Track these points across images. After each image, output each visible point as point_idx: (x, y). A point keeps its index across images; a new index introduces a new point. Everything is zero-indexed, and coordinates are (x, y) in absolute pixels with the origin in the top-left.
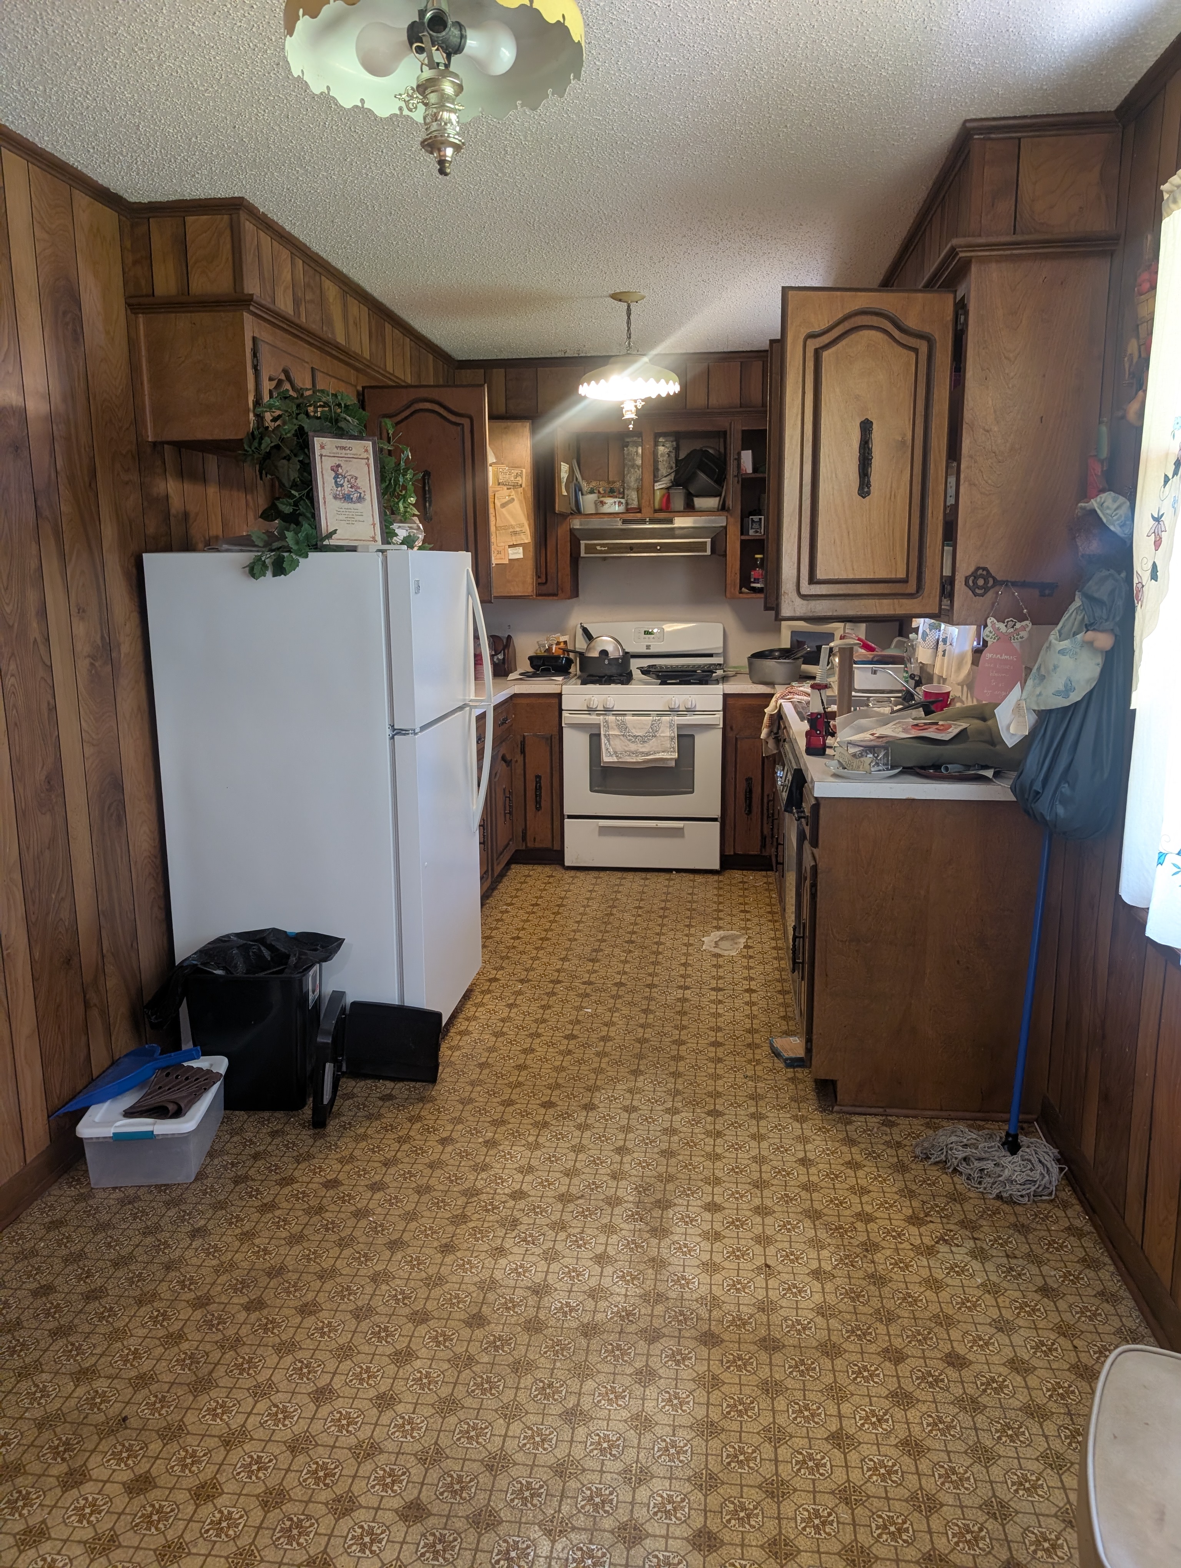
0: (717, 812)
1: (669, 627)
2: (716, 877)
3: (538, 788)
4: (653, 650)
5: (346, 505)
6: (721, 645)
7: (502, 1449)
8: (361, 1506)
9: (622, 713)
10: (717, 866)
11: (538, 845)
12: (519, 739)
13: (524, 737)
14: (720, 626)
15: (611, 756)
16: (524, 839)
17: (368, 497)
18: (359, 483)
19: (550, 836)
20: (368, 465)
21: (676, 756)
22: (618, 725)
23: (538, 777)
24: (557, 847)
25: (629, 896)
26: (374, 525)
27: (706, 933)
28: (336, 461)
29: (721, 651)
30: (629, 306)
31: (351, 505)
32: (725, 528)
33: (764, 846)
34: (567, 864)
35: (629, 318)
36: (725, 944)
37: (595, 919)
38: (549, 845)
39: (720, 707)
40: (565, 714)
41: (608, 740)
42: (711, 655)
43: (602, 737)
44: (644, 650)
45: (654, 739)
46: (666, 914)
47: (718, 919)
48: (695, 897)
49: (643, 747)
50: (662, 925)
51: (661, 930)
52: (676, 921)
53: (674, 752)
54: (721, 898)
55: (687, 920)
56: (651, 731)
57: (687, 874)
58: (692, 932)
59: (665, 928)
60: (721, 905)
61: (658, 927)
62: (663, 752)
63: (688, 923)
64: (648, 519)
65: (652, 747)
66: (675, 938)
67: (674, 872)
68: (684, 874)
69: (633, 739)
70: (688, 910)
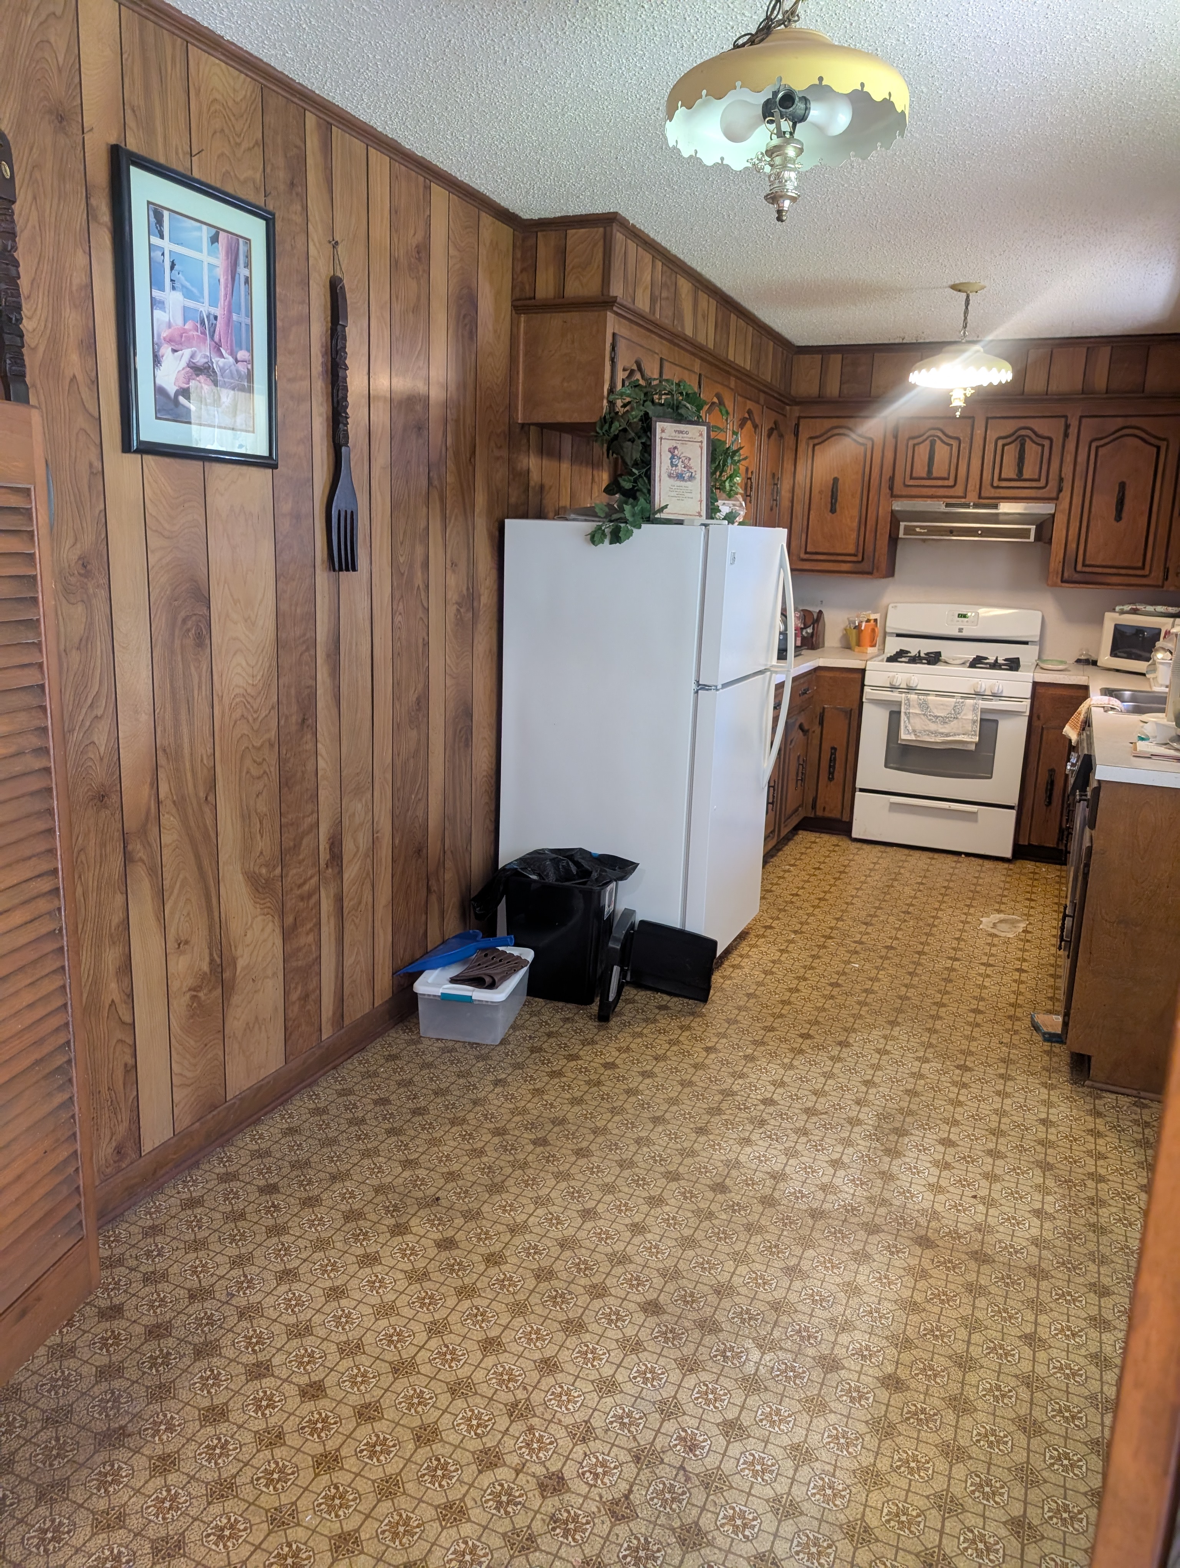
0: (1014, 800)
1: (985, 612)
2: (1006, 865)
3: (833, 760)
4: (965, 634)
5: (679, 483)
6: (1038, 633)
7: (729, 1281)
8: (611, 1295)
9: (926, 693)
10: (1008, 854)
11: (827, 814)
12: (818, 710)
13: (824, 709)
14: (1039, 614)
15: (909, 733)
16: (814, 807)
17: (698, 476)
18: (692, 463)
19: (840, 807)
20: (701, 448)
21: (976, 739)
22: (920, 704)
23: (834, 749)
24: (845, 818)
25: (912, 872)
26: (701, 501)
27: (985, 914)
28: (674, 444)
29: (1037, 639)
30: (968, 296)
31: (683, 484)
32: (1053, 515)
33: (1060, 839)
34: (855, 835)
35: (967, 308)
36: (1003, 926)
37: (874, 888)
38: (839, 816)
39: (1029, 695)
40: (866, 689)
41: (908, 718)
42: (1026, 643)
43: (902, 714)
44: (955, 633)
45: (955, 721)
46: (947, 893)
47: (1001, 903)
48: (981, 880)
49: (942, 728)
50: (941, 902)
51: (940, 905)
52: (957, 900)
53: (975, 735)
54: (1008, 884)
55: (968, 900)
56: (953, 712)
57: (977, 859)
58: (972, 912)
59: (945, 905)
60: (1006, 891)
61: (937, 903)
62: (964, 734)
63: (968, 903)
64: (972, 504)
65: (953, 729)
66: (952, 915)
67: (963, 855)
68: (973, 859)
69: (934, 720)
70: (971, 891)
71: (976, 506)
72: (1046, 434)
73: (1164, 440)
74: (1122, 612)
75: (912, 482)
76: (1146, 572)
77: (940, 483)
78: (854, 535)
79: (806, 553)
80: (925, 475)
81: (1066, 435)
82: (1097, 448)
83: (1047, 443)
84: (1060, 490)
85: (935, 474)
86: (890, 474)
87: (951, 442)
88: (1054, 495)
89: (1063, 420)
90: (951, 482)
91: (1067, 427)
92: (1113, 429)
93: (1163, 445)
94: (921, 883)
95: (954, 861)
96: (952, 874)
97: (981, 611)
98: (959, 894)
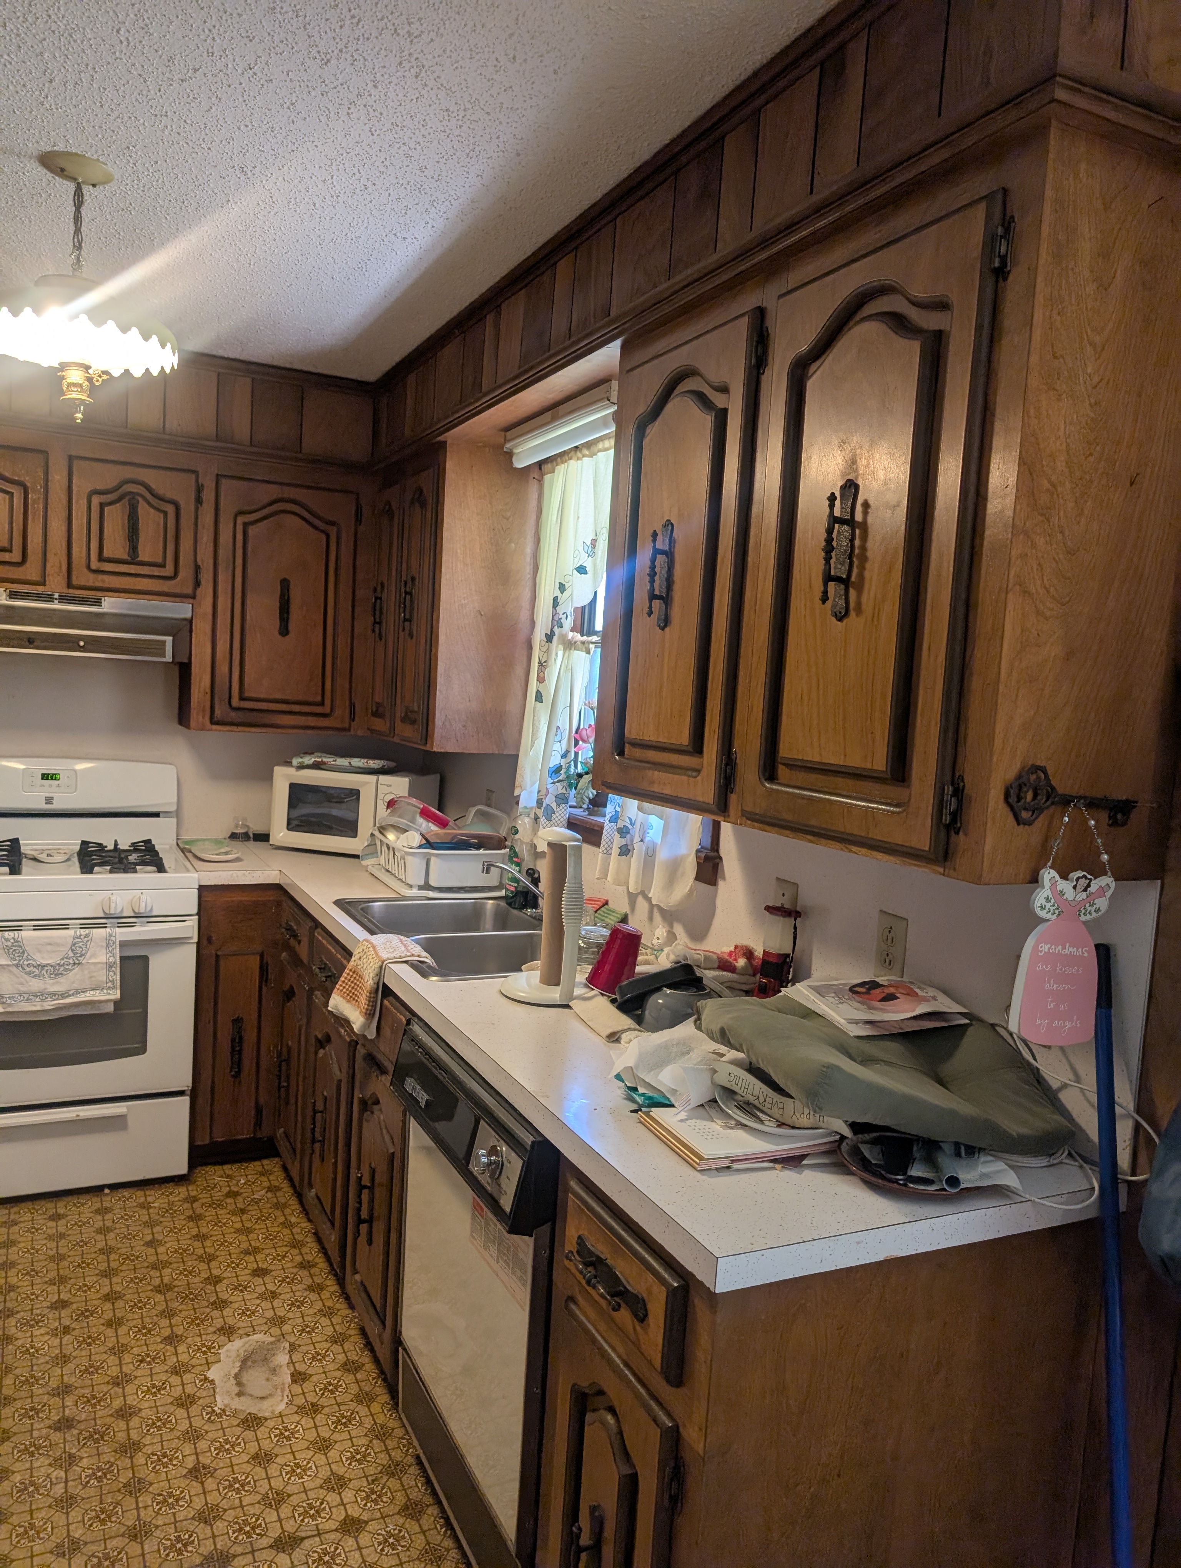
0: (185, 1080)
1: (85, 768)
2: (181, 1192)
4: (57, 806)
6: (175, 799)
10: (184, 1169)
14: (172, 771)
21: (116, 994)
22: (6, 949)
25: (32, 1273)
27: (209, 1353)
29: (173, 806)
30: (79, 187)
32: (190, 621)
33: (258, 1124)
36: (256, 1379)
39: (195, 911)
42: (156, 815)
44: (42, 806)
45: (77, 969)
46: (119, 1314)
47: (220, 1304)
48: (161, 1250)
49: (53, 984)
50: (119, 1350)
51: (121, 1365)
52: (144, 1330)
53: (114, 988)
54: (208, 1243)
55: (164, 1322)
56: (71, 954)
57: (131, 1191)
58: (184, 1358)
59: (127, 1358)
60: (213, 1264)
61: (113, 1360)
62: (93, 989)
63: (167, 1332)
64: (56, 596)
65: (73, 982)
66: (154, 1386)
67: (107, 1191)
68: (126, 1193)
69: (37, 972)
70: (158, 1290)
71: (63, 599)
72: (169, 495)
73: (332, 523)
74: (301, 767)
76: (327, 709)
81: (199, 501)
82: (246, 525)
83: (170, 509)
84: (197, 584)
88: (189, 590)
89: (193, 476)
90: (16, 557)
91: (199, 489)
92: (266, 501)
93: (333, 531)
94: (61, 1305)
95: (98, 1212)
96: (107, 1251)
97: (81, 766)
98: (140, 1308)
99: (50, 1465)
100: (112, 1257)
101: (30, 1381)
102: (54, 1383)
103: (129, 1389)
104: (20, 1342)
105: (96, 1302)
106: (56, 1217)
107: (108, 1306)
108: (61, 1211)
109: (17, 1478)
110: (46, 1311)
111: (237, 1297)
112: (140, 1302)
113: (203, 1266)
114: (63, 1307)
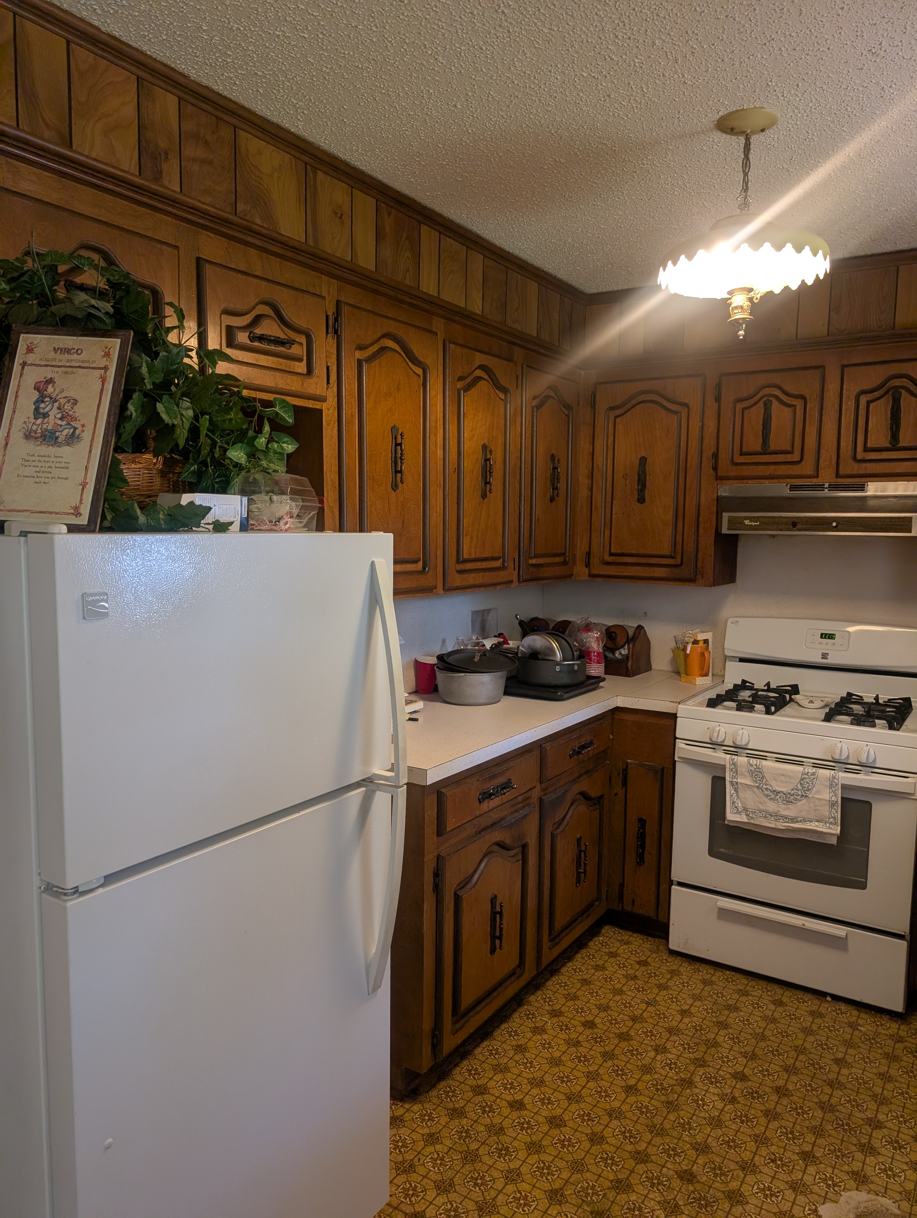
0: (903, 925)
1: (860, 630)
2: (893, 1027)
3: (642, 837)
4: (831, 660)
5: (44, 450)
9: (760, 755)
10: (898, 1006)
11: (638, 908)
12: (621, 766)
13: (627, 764)
15: (739, 813)
16: (620, 897)
17: (86, 436)
18: (78, 411)
19: (652, 903)
20: (104, 380)
21: (837, 830)
22: (751, 772)
23: (641, 821)
24: (660, 917)
26: (84, 485)
27: (832, 1190)
28: (48, 373)
30: (746, 139)
31: (52, 450)
34: (673, 945)
35: (747, 158)
38: (652, 912)
39: (915, 769)
40: (680, 744)
41: (736, 790)
43: (728, 785)
44: (817, 659)
45: (804, 801)
46: (779, 1110)
47: (869, 1150)
48: (845, 1071)
49: (785, 809)
50: (761, 1140)
51: (755, 1154)
52: (790, 1135)
53: (836, 824)
54: (889, 1086)
55: (810, 1138)
56: (800, 787)
57: (849, 1008)
58: (808, 1179)
59: (763, 1151)
60: (884, 1109)
61: (752, 1145)
62: (818, 821)
63: (807, 1148)
64: (827, 485)
65: (801, 812)
66: (770, 1189)
67: (829, 999)
68: (843, 1007)
69: (773, 796)
70: (822, 1106)
71: (834, 487)
75: (742, 459)
77: (781, 458)
78: (669, 532)
79: (611, 554)
80: (759, 448)
85: (772, 447)
86: (713, 450)
87: (795, 402)
90: (796, 457)
94: (741, 1077)
95: (812, 1013)
96: (800, 1050)
97: (852, 629)
98: (798, 1114)
99: (659, 1202)
100: (801, 1057)
101: (686, 1126)
102: (700, 1138)
103: (750, 1179)
104: (697, 1091)
105: (767, 1089)
106: (779, 1003)
107: (775, 1097)
108: (784, 999)
109: (633, 1197)
110: (728, 1076)
111: (887, 1152)
112: (801, 1108)
113: (873, 1106)
114: (741, 1080)
